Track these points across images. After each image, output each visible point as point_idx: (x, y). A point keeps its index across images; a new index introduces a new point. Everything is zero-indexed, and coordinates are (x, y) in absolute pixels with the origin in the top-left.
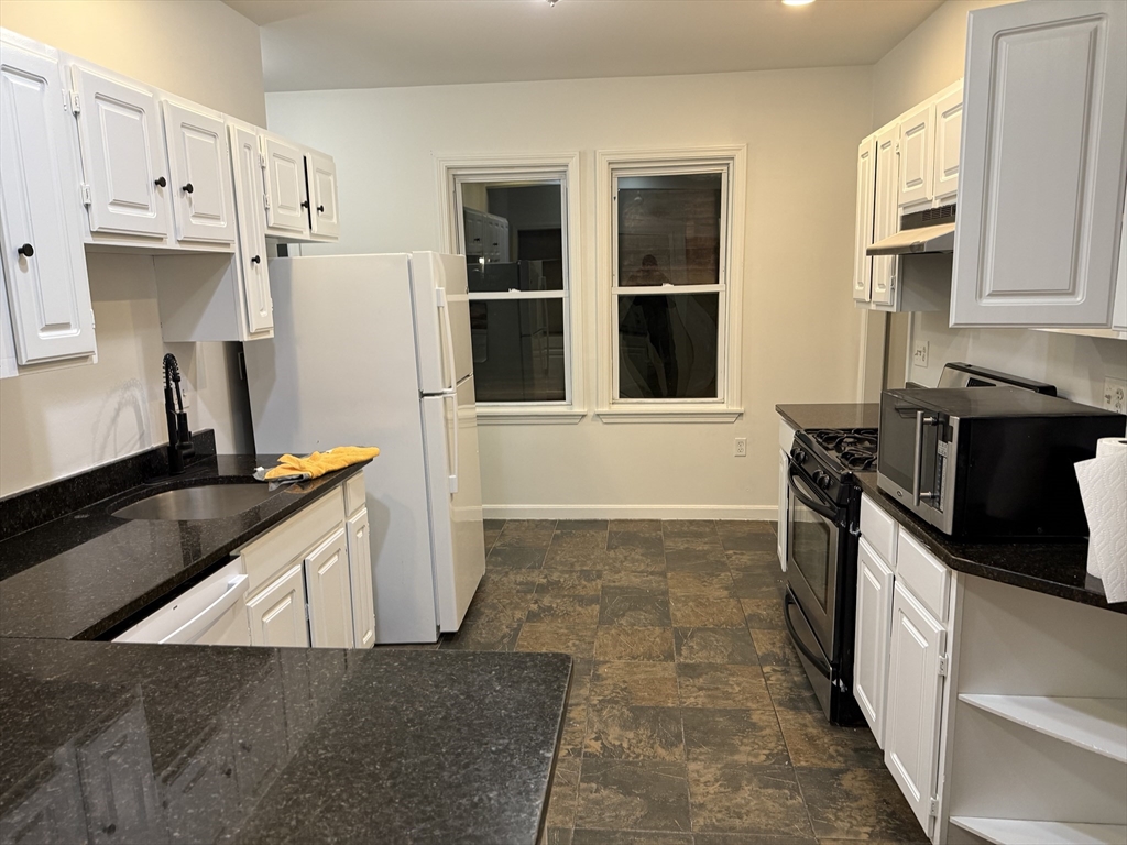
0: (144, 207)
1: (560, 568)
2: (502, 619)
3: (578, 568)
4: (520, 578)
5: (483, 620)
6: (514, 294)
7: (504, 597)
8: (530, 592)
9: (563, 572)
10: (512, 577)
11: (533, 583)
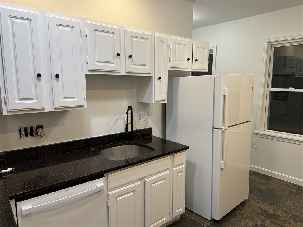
0: (112, 63)
1: (284, 209)
2: (242, 222)
3: (293, 212)
4: (262, 207)
5: (235, 219)
6: (291, 90)
7: (249, 213)
8: (262, 215)
9: (284, 212)
10: (259, 205)
11: (266, 211)
